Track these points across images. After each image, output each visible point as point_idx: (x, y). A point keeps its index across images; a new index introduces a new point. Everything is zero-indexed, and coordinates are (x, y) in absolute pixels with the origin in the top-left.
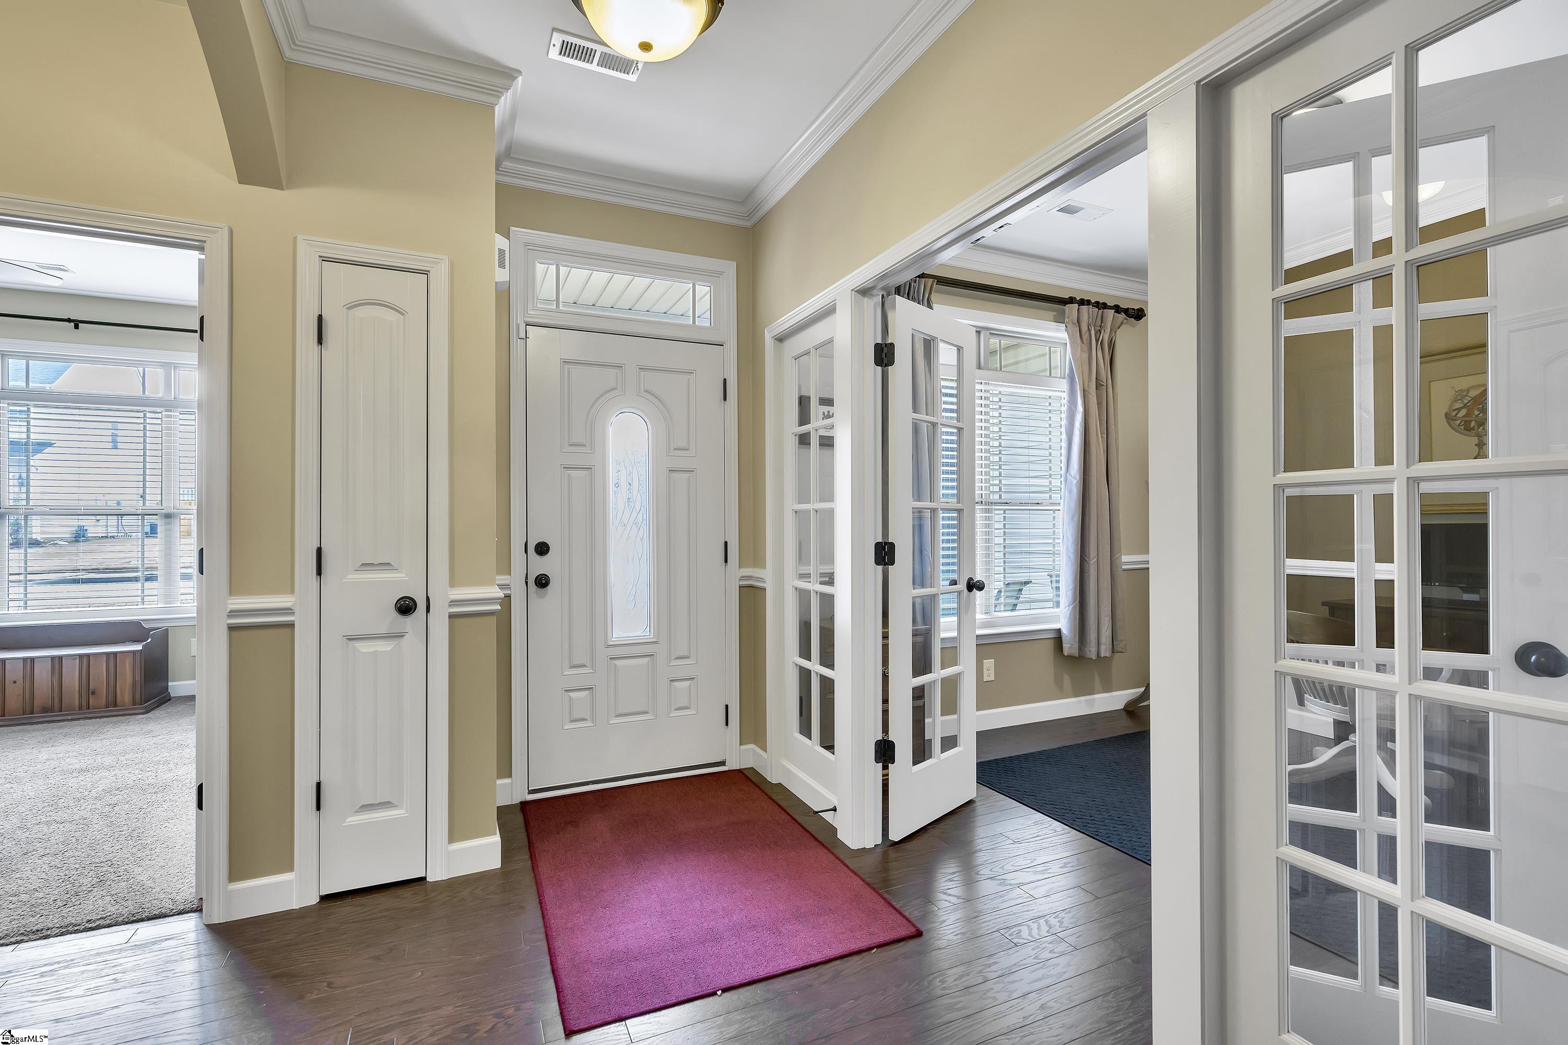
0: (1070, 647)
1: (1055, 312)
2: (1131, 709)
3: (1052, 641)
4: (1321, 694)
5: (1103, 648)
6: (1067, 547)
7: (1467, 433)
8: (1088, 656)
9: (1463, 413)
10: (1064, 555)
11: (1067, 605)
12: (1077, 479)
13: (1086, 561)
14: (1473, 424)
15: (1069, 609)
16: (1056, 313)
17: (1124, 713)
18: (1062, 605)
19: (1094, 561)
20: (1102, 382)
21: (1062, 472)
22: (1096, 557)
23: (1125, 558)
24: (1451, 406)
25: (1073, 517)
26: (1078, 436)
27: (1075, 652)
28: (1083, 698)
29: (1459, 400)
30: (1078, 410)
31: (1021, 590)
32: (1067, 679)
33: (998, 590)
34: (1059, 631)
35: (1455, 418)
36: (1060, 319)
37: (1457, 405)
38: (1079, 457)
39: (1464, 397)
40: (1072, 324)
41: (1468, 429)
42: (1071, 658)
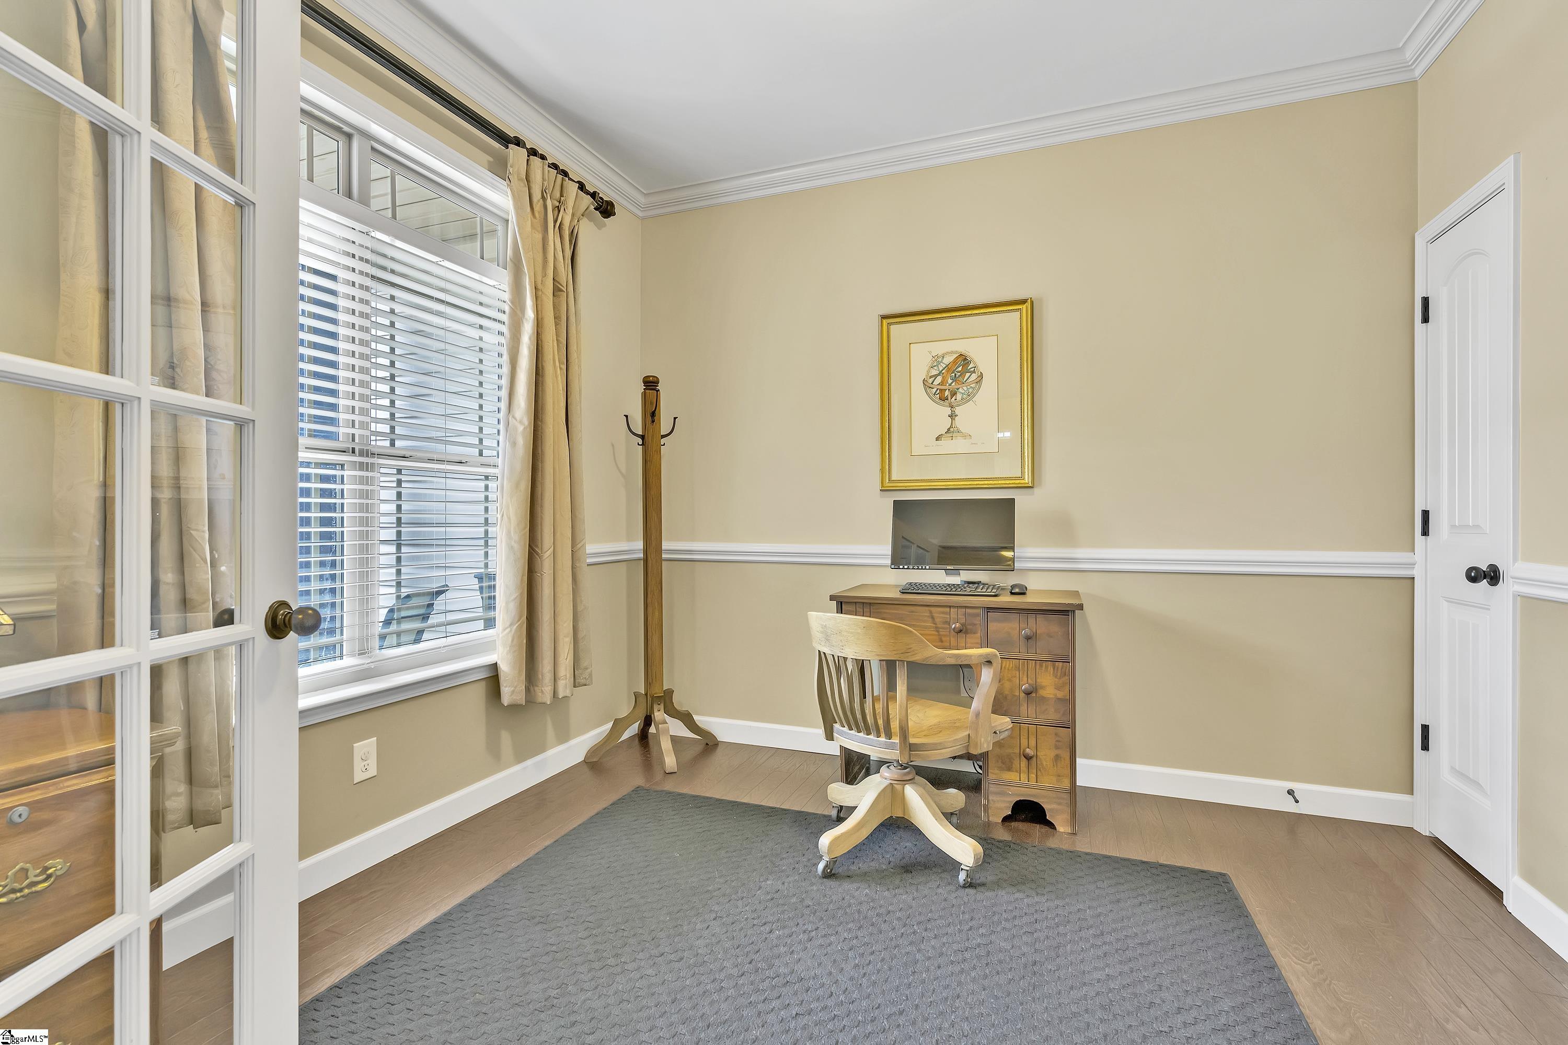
0: (513, 691)
1: (493, 158)
2: (595, 760)
3: (483, 684)
4: (861, 724)
5: (561, 684)
6: (509, 533)
7: (942, 402)
8: (540, 700)
9: (939, 379)
10: (504, 544)
11: (508, 624)
12: (524, 425)
13: (537, 554)
14: (947, 393)
15: (511, 631)
16: (491, 159)
17: (585, 769)
18: (499, 623)
19: (549, 553)
20: (562, 286)
21: (501, 415)
22: (553, 547)
23: (590, 548)
24: (928, 372)
25: (517, 485)
26: (527, 358)
27: (521, 698)
28: (529, 762)
29: (935, 366)
30: (526, 316)
31: (430, 606)
32: (506, 738)
33: (387, 610)
34: (495, 666)
35: (932, 386)
36: (500, 168)
37: (934, 372)
38: (528, 390)
39: (939, 363)
40: (519, 180)
41: (943, 399)
42: (514, 707)
